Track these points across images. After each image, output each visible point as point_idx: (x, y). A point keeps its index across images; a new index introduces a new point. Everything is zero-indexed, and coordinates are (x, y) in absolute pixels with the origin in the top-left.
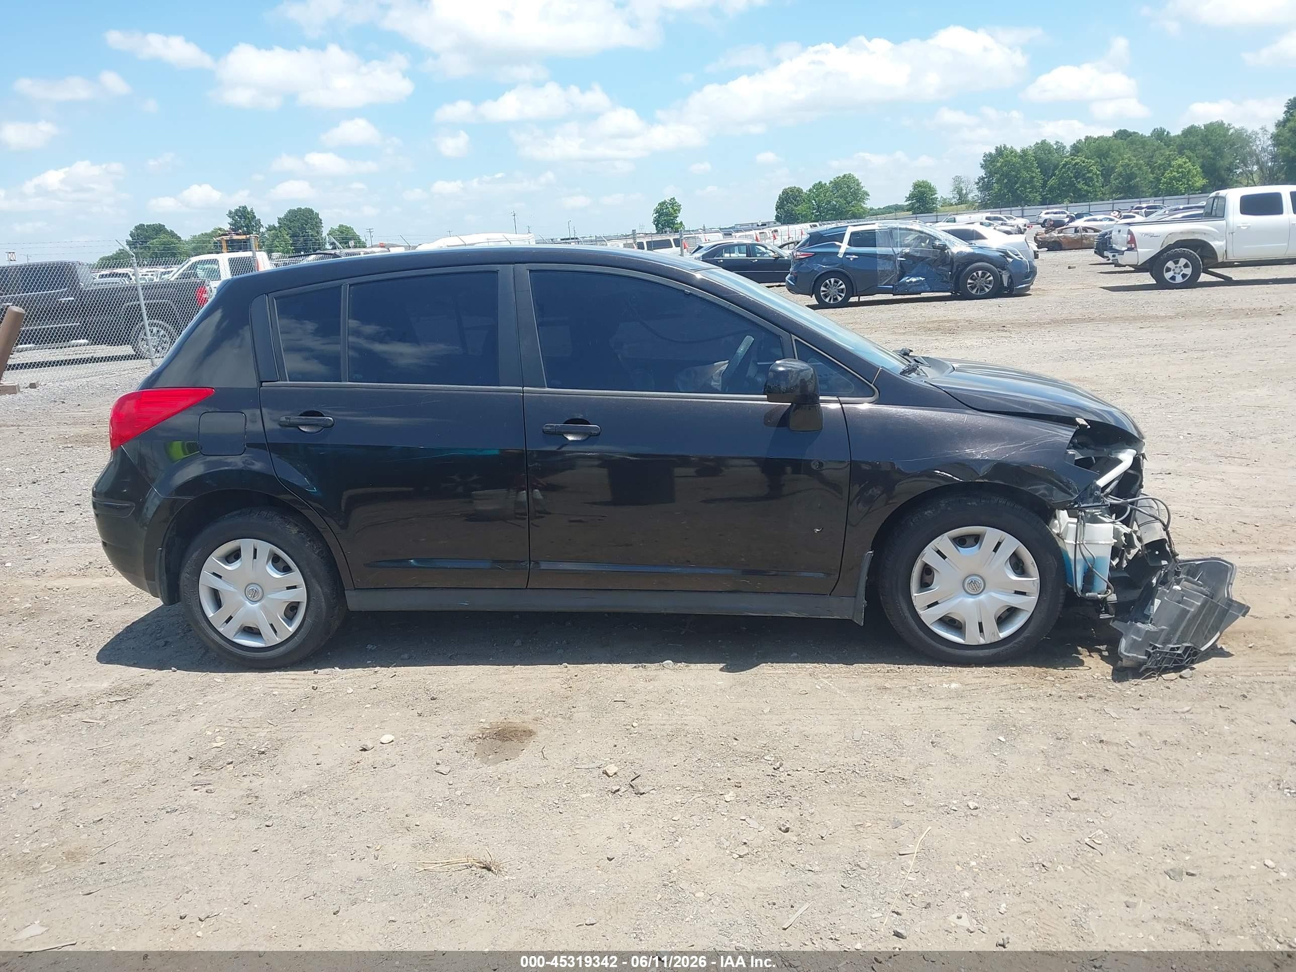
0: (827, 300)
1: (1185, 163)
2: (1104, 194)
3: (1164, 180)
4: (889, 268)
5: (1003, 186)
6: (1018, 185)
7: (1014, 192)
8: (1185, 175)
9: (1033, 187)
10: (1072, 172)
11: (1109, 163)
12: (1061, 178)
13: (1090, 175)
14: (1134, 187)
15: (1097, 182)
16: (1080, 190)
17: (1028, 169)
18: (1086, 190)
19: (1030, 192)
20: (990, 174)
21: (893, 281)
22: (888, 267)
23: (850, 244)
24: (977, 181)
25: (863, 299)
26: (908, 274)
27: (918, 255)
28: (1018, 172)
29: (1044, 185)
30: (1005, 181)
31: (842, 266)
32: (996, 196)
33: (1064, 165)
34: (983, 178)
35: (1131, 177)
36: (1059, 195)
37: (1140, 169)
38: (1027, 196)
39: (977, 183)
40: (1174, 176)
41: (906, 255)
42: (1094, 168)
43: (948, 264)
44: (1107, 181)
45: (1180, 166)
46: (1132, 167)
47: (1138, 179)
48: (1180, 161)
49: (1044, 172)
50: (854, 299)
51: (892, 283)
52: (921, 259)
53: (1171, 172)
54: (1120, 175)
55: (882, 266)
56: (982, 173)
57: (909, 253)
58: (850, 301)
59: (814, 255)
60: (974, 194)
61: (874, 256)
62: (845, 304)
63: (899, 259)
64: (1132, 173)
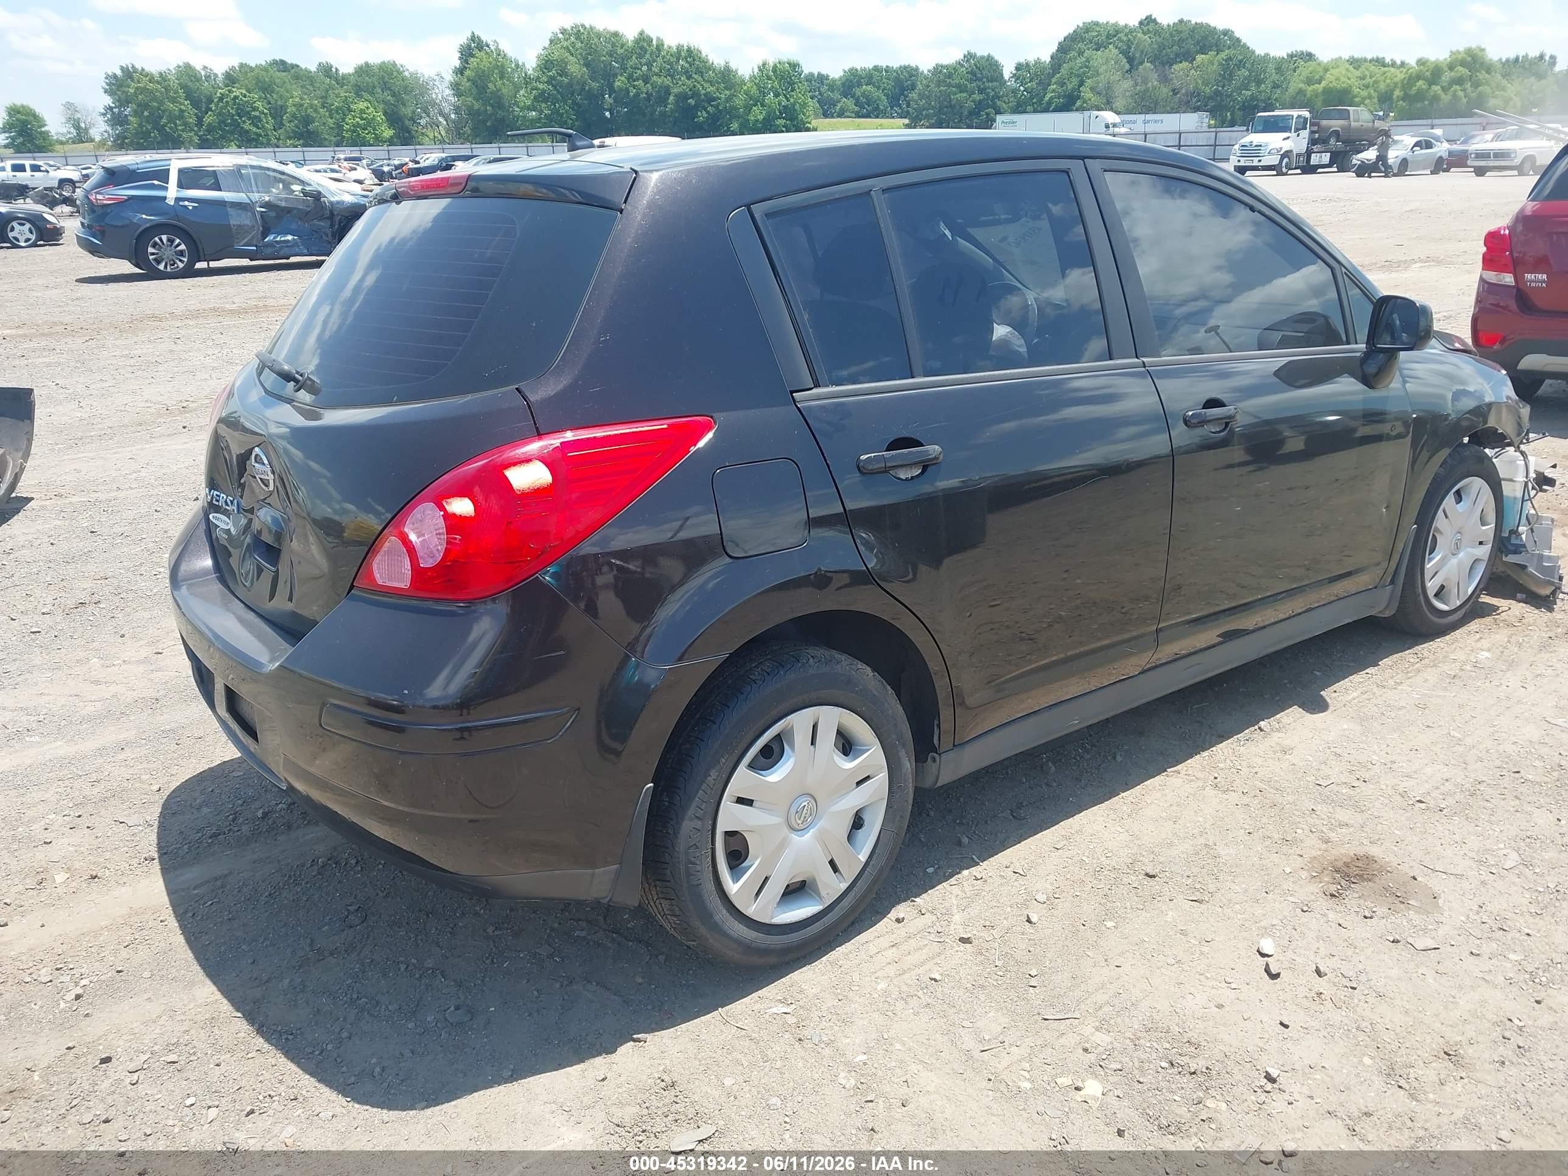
0: (161, 267)
1: (368, 108)
2: (278, 139)
3: (346, 127)
4: (248, 222)
5: (144, 120)
6: (164, 121)
7: (161, 129)
8: (370, 123)
9: (185, 124)
10: (232, 109)
11: (276, 101)
12: (220, 114)
13: (257, 113)
14: (312, 133)
15: (267, 123)
16: (247, 132)
17: (174, 100)
18: (256, 133)
19: (183, 131)
20: (122, 102)
21: (255, 240)
22: (245, 220)
23: (181, 185)
24: (103, 111)
25: (214, 264)
26: (273, 231)
27: (283, 204)
28: (161, 103)
29: (200, 122)
30: (146, 113)
31: (177, 217)
32: (136, 134)
33: (221, 99)
34: (111, 108)
35: (307, 121)
36: (223, 137)
37: (316, 111)
38: (180, 136)
39: (104, 115)
40: (358, 122)
41: (267, 205)
42: (258, 104)
43: (327, 218)
44: (280, 125)
45: (362, 111)
46: (306, 108)
47: (317, 124)
48: (362, 105)
49: (195, 104)
50: (200, 265)
51: (255, 242)
52: (288, 211)
53: (354, 117)
54: (294, 116)
55: (236, 219)
56: (108, 101)
57: (269, 201)
58: (196, 267)
59: (126, 200)
60: (100, 129)
61: (221, 204)
62: (189, 272)
63: (258, 209)
64: (308, 116)
